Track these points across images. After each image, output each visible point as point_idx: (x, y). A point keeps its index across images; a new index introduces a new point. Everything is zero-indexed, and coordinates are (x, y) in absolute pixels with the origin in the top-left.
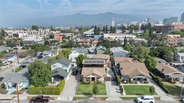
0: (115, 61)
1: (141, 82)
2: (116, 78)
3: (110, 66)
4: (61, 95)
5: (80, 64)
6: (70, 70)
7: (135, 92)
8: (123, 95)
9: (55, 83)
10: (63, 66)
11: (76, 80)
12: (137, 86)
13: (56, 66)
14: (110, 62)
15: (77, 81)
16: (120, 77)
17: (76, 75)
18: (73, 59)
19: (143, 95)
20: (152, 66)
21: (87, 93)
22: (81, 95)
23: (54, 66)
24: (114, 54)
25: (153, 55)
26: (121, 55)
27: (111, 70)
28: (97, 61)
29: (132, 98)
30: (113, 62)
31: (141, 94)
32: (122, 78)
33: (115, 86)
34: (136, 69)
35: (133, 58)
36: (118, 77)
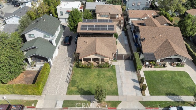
0: (130, 16)
1: (173, 64)
2: (133, 56)
3: (122, 24)
4: (43, 95)
5: (74, 27)
6: (57, 42)
7: (164, 89)
8: (145, 95)
9: (35, 66)
10: (45, 36)
11: (69, 57)
12: (166, 72)
13: (33, 35)
14: (122, 18)
15: (71, 59)
16: (140, 55)
17: (68, 45)
18: (64, 13)
19: (177, 95)
20: (190, 31)
21: (86, 90)
22: (76, 94)
23: (30, 35)
24: (127, 3)
25: (188, 6)
26: (139, 4)
27: (124, 34)
28: (102, 26)
29: (160, 104)
30: (126, 15)
31: (174, 95)
32: (142, 57)
33: (130, 72)
34: (167, 40)
35: (157, 11)
36: (136, 54)
